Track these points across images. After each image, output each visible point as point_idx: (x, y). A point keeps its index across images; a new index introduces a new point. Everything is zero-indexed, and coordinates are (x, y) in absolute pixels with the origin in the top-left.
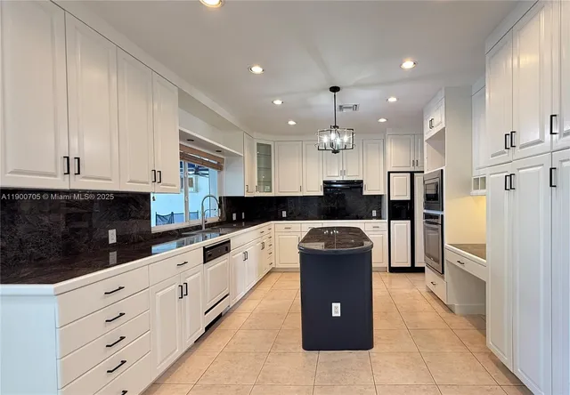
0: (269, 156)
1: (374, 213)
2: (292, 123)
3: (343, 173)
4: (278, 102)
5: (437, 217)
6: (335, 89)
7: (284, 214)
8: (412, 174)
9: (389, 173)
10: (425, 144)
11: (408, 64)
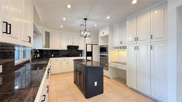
0: (49, 36)
1: (80, 55)
2: (62, 26)
3: (73, 43)
4: (64, 19)
5: (106, 56)
6: (86, 19)
7: (53, 55)
8: (92, 45)
9: (87, 44)
10: (100, 38)
11: (108, 18)
